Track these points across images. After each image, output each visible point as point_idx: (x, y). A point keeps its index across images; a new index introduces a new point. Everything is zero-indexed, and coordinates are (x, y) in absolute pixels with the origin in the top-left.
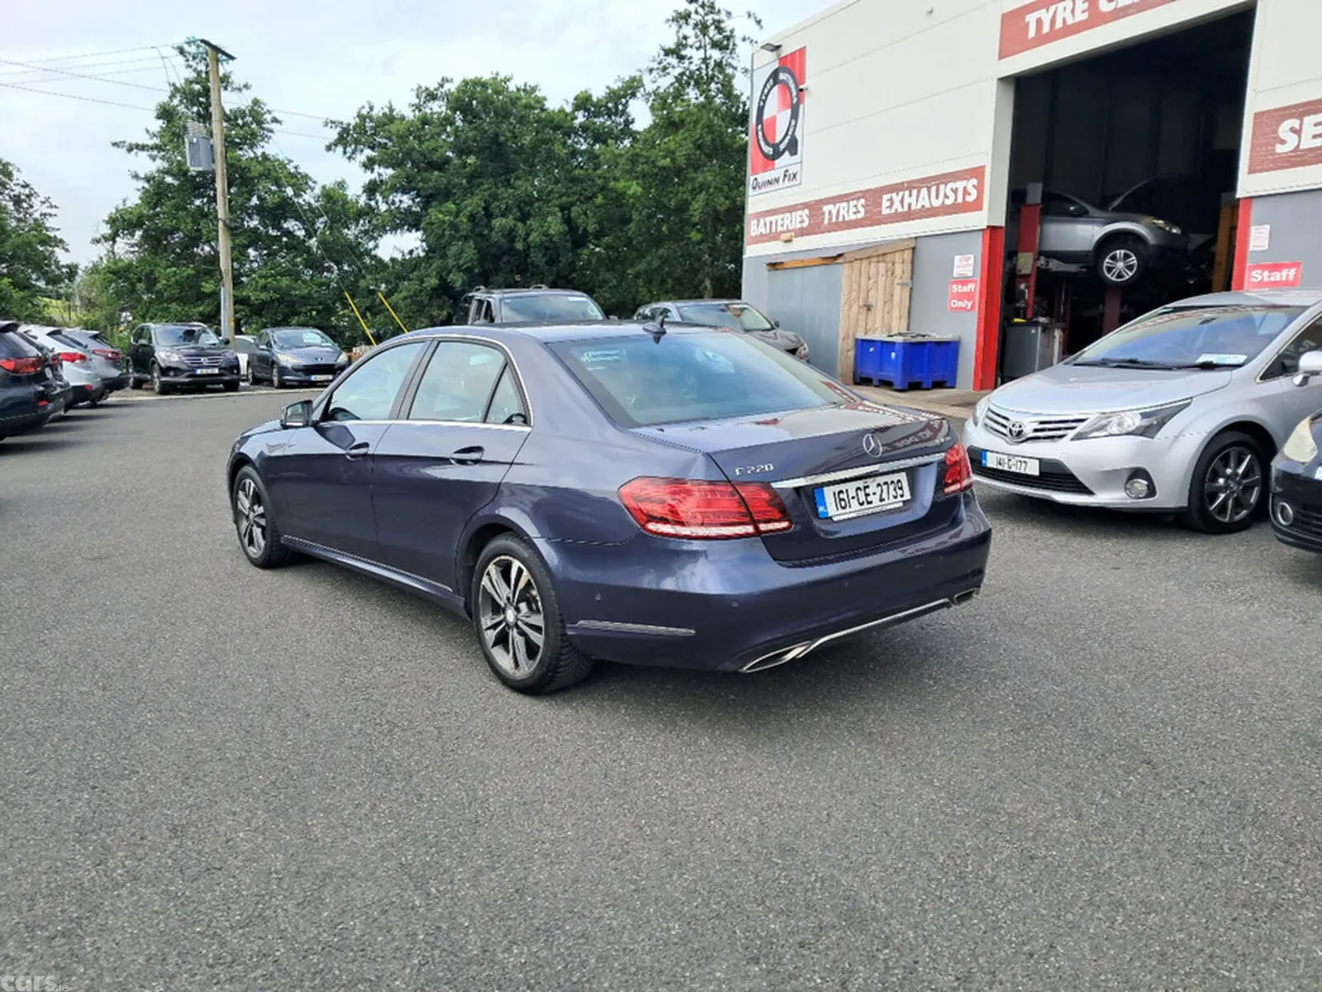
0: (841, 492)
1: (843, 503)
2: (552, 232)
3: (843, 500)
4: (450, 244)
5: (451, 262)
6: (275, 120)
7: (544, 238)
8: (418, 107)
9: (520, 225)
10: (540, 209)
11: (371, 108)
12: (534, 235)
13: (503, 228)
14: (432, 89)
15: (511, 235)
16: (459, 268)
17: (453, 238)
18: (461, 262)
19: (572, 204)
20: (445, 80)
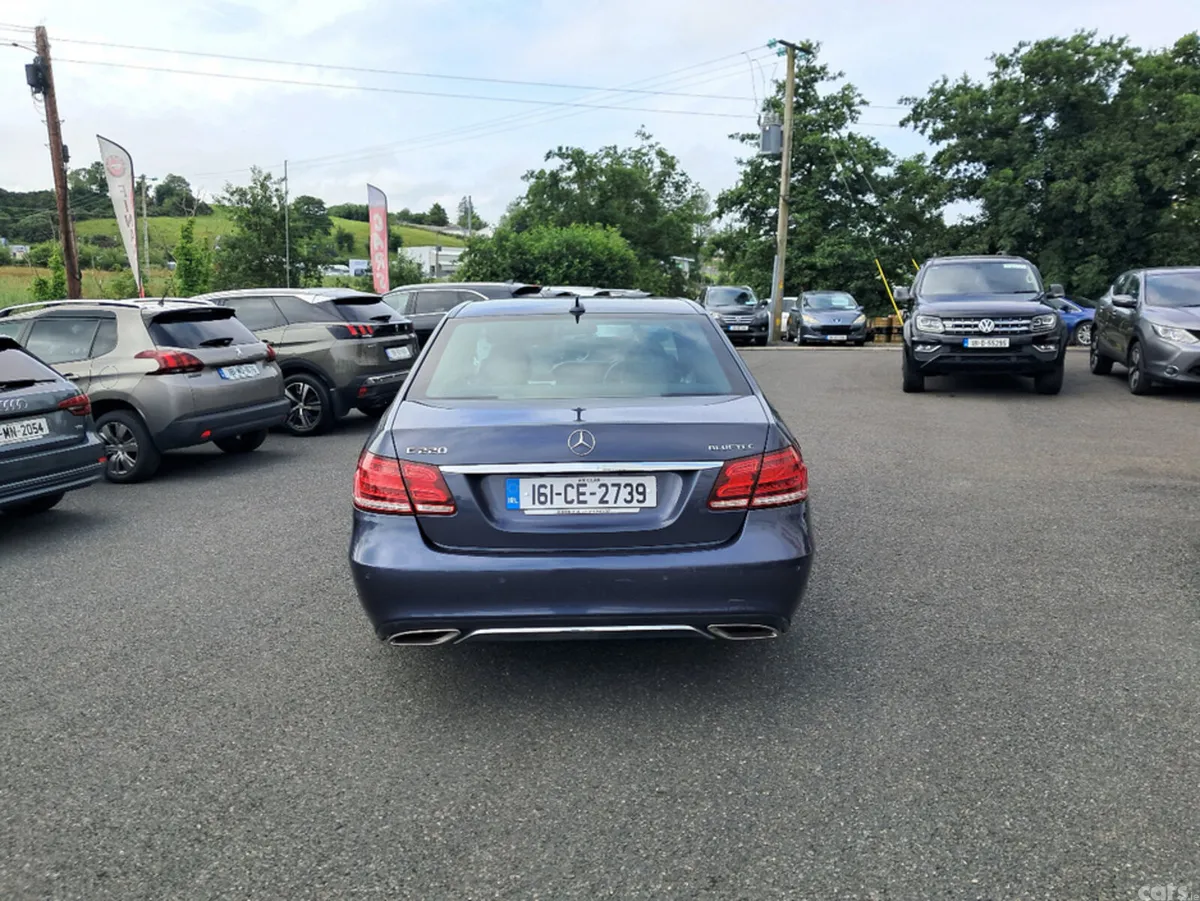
0: (545, 486)
1: (542, 499)
2: (1117, 193)
3: (545, 495)
4: (1003, 210)
5: (1002, 228)
6: (863, 102)
7: (1108, 200)
8: (997, 75)
9: (1084, 186)
10: (1109, 168)
11: (945, 82)
12: (1096, 196)
13: (1061, 191)
14: (1007, 56)
15: (1072, 198)
16: (1010, 233)
17: (1007, 203)
18: (1012, 227)
19: (1149, 162)
20: (1021, 45)
